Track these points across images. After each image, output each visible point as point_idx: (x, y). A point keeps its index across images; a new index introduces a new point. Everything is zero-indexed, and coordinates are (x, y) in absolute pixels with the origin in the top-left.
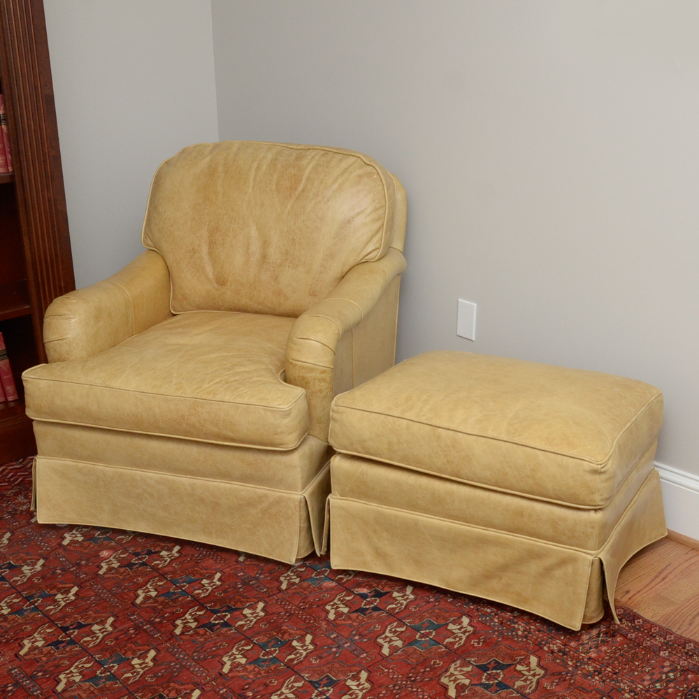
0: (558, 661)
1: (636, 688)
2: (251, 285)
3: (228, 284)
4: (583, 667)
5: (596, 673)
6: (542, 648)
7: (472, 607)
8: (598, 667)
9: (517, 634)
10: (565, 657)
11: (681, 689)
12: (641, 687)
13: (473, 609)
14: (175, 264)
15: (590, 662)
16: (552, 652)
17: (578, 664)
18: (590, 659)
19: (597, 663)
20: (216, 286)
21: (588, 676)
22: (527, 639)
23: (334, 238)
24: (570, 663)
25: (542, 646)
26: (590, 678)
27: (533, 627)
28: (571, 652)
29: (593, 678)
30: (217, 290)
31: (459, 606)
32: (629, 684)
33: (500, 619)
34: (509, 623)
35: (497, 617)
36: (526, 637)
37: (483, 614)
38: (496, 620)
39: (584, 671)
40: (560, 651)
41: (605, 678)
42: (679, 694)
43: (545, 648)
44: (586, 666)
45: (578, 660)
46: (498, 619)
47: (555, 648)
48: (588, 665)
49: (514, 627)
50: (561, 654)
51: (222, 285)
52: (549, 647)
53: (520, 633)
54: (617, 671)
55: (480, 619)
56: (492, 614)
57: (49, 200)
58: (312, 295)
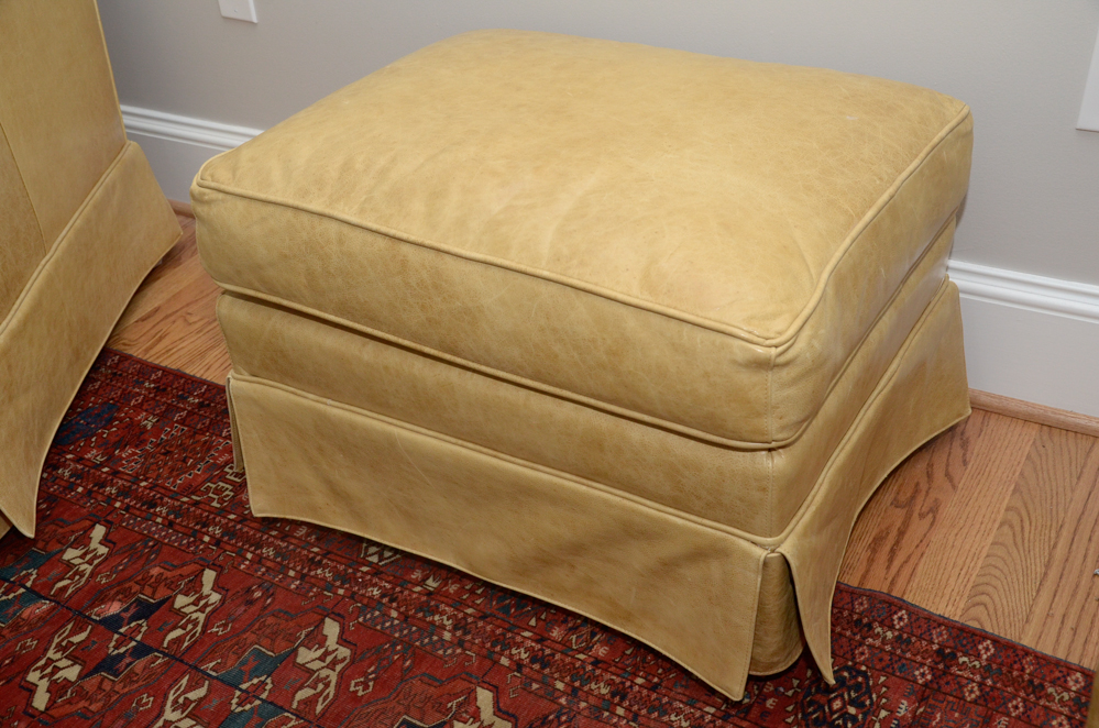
0: (535, 686)
1: (702, 717)
4: (586, 689)
5: (617, 699)
6: (496, 662)
7: (341, 592)
8: (618, 680)
9: (441, 639)
10: (547, 671)
11: (790, 693)
12: (712, 710)
13: (343, 597)
15: (598, 672)
16: (519, 666)
17: (577, 684)
18: (597, 662)
19: (613, 669)
21: (600, 710)
22: (464, 650)
24: (560, 685)
25: (495, 656)
26: (606, 714)
27: (470, 611)
28: (558, 656)
29: (613, 713)
31: (315, 596)
32: (688, 710)
33: (402, 609)
34: (420, 615)
35: (394, 605)
36: (461, 643)
37: (366, 606)
38: (394, 614)
39: (592, 700)
40: (533, 659)
41: (635, 708)
42: (790, 708)
43: (505, 661)
44: (593, 686)
45: (575, 672)
46: (397, 609)
47: (524, 656)
48: (597, 679)
49: (433, 623)
50: (536, 666)
52: (511, 657)
53: (447, 636)
54: (656, 680)
55: (361, 620)
56: (385, 600)
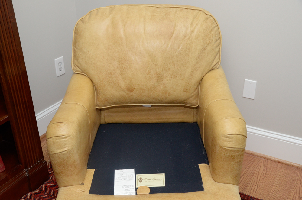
2: (149, 90)
3: (135, 91)
14: (99, 81)
20: (127, 92)
23: (197, 59)
30: (128, 94)
51: (131, 91)
57: (14, 51)
58: (185, 92)
